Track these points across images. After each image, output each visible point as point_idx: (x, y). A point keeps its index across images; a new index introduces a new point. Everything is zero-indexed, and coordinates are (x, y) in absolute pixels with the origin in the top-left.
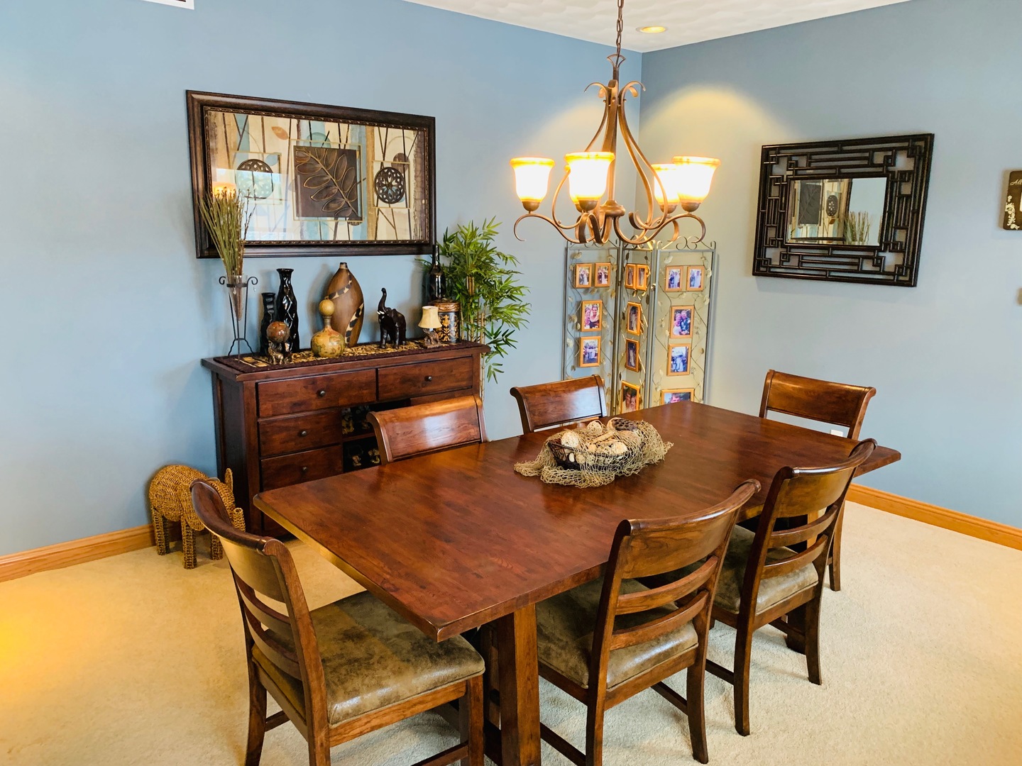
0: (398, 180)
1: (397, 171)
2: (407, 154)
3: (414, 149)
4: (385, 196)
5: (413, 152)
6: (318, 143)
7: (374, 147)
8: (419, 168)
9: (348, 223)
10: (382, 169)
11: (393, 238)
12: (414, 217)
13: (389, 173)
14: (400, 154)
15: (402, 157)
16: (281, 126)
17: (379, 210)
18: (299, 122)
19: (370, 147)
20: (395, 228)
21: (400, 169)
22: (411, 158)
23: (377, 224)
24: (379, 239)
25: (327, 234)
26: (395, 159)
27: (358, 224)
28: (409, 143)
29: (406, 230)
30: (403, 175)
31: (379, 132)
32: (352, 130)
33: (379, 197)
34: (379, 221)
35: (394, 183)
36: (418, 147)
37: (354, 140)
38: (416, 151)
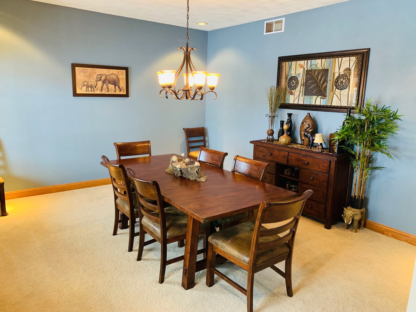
0: (346, 80)
1: (346, 76)
2: (350, 68)
3: (355, 65)
4: (339, 87)
5: (354, 66)
6: (314, 67)
7: (335, 67)
8: (356, 73)
9: (321, 98)
10: (339, 75)
11: (339, 105)
12: (351, 96)
13: (342, 77)
14: (347, 68)
15: (349, 69)
16: (301, 64)
17: (334, 93)
18: (307, 61)
19: (334, 67)
20: (340, 100)
21: (348, 75)
22: (353, 69)
23: (332, 99)
24: (333, 105)
25: (312, 102)
26: (344, 71)
27: (325, 98)
28: (352, 63)
29: (346, 102)
30: (349, 77)
31: (338, 60)
32: (327, 61)
33: (336, 88)
34: (333, 98)
35: (344, 81)
36: (357, 64)
37: (327, 65)
38: (356, 66)
